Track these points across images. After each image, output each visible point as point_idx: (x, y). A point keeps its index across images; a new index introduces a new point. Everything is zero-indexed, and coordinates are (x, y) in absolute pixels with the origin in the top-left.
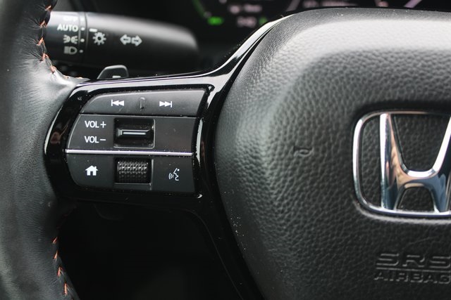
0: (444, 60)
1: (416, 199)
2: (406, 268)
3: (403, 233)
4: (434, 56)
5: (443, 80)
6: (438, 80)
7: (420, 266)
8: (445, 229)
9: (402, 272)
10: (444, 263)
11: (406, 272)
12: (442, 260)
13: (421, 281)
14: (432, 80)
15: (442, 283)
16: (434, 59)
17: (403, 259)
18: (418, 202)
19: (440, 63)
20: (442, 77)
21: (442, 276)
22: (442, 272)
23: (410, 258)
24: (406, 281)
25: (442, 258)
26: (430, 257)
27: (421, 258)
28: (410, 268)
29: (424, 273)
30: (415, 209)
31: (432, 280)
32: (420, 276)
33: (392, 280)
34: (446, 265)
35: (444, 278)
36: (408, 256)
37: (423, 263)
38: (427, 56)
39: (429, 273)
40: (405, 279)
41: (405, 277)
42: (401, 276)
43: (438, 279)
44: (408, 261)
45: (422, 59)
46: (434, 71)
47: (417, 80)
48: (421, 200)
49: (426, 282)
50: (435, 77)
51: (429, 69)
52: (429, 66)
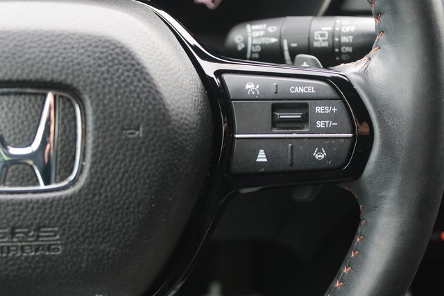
0: (36, 39)
1: (21, 175)
2: (16, 242)
3: (9, 209)
4: (26, 36)
5: (35, 58)
6: (29, 59)
7: (30, 239)
8: (49, 201)
9: (13, 246)
10: (52, 234)
11: (17, 246)
12: (51, 231)
13: (33, 254)
14: (23, 59)
15: (52, 253)
16: (26, 38)
17: (13, 234)
18: (23, 178)
19: (32, 42)
20: (33, 56)
21: (53, 247)
22: (52, 243)
23: (19, 233)
24: (19, 255)
25: (50, 229)
26: (38, 229)
27: (29, 232)
28: (20, 242)
29: (35, 245)
30: (20, 185)
31: (43, 252)
32: (31, 249)
33: (4, 255)
34: (55, 236)
35: (54, 249)
36: (17, 230)
37: (33, 236)
38: (20, 36)
39: (40, 245)
40: (17, 253)
41: (16, 250)
42: (13, 250)
43: (49, 250)
44: (17, 235)
45: (14, 39)
46: (26, 51)
47: (9, 59)
48: (25, 176)
49: (38, 253)
50: (27, 56)
51: (21, 48)
52: (21, 46)
